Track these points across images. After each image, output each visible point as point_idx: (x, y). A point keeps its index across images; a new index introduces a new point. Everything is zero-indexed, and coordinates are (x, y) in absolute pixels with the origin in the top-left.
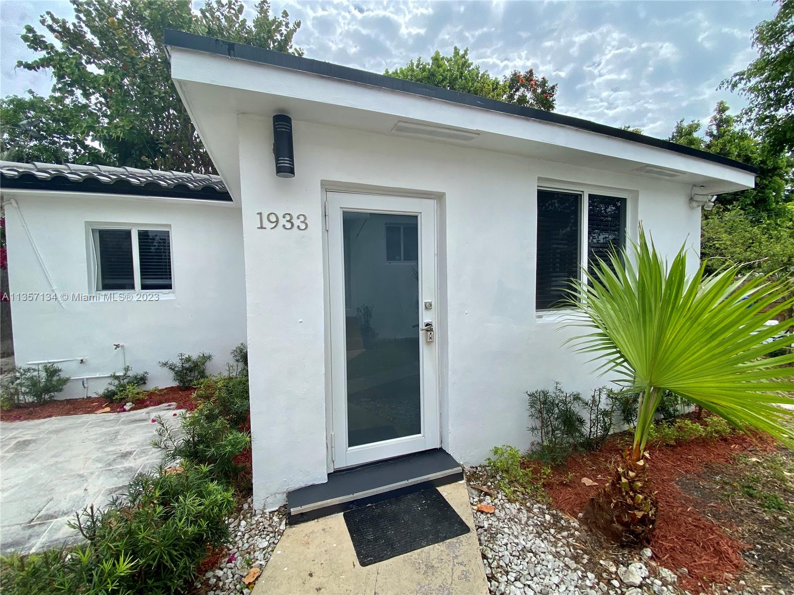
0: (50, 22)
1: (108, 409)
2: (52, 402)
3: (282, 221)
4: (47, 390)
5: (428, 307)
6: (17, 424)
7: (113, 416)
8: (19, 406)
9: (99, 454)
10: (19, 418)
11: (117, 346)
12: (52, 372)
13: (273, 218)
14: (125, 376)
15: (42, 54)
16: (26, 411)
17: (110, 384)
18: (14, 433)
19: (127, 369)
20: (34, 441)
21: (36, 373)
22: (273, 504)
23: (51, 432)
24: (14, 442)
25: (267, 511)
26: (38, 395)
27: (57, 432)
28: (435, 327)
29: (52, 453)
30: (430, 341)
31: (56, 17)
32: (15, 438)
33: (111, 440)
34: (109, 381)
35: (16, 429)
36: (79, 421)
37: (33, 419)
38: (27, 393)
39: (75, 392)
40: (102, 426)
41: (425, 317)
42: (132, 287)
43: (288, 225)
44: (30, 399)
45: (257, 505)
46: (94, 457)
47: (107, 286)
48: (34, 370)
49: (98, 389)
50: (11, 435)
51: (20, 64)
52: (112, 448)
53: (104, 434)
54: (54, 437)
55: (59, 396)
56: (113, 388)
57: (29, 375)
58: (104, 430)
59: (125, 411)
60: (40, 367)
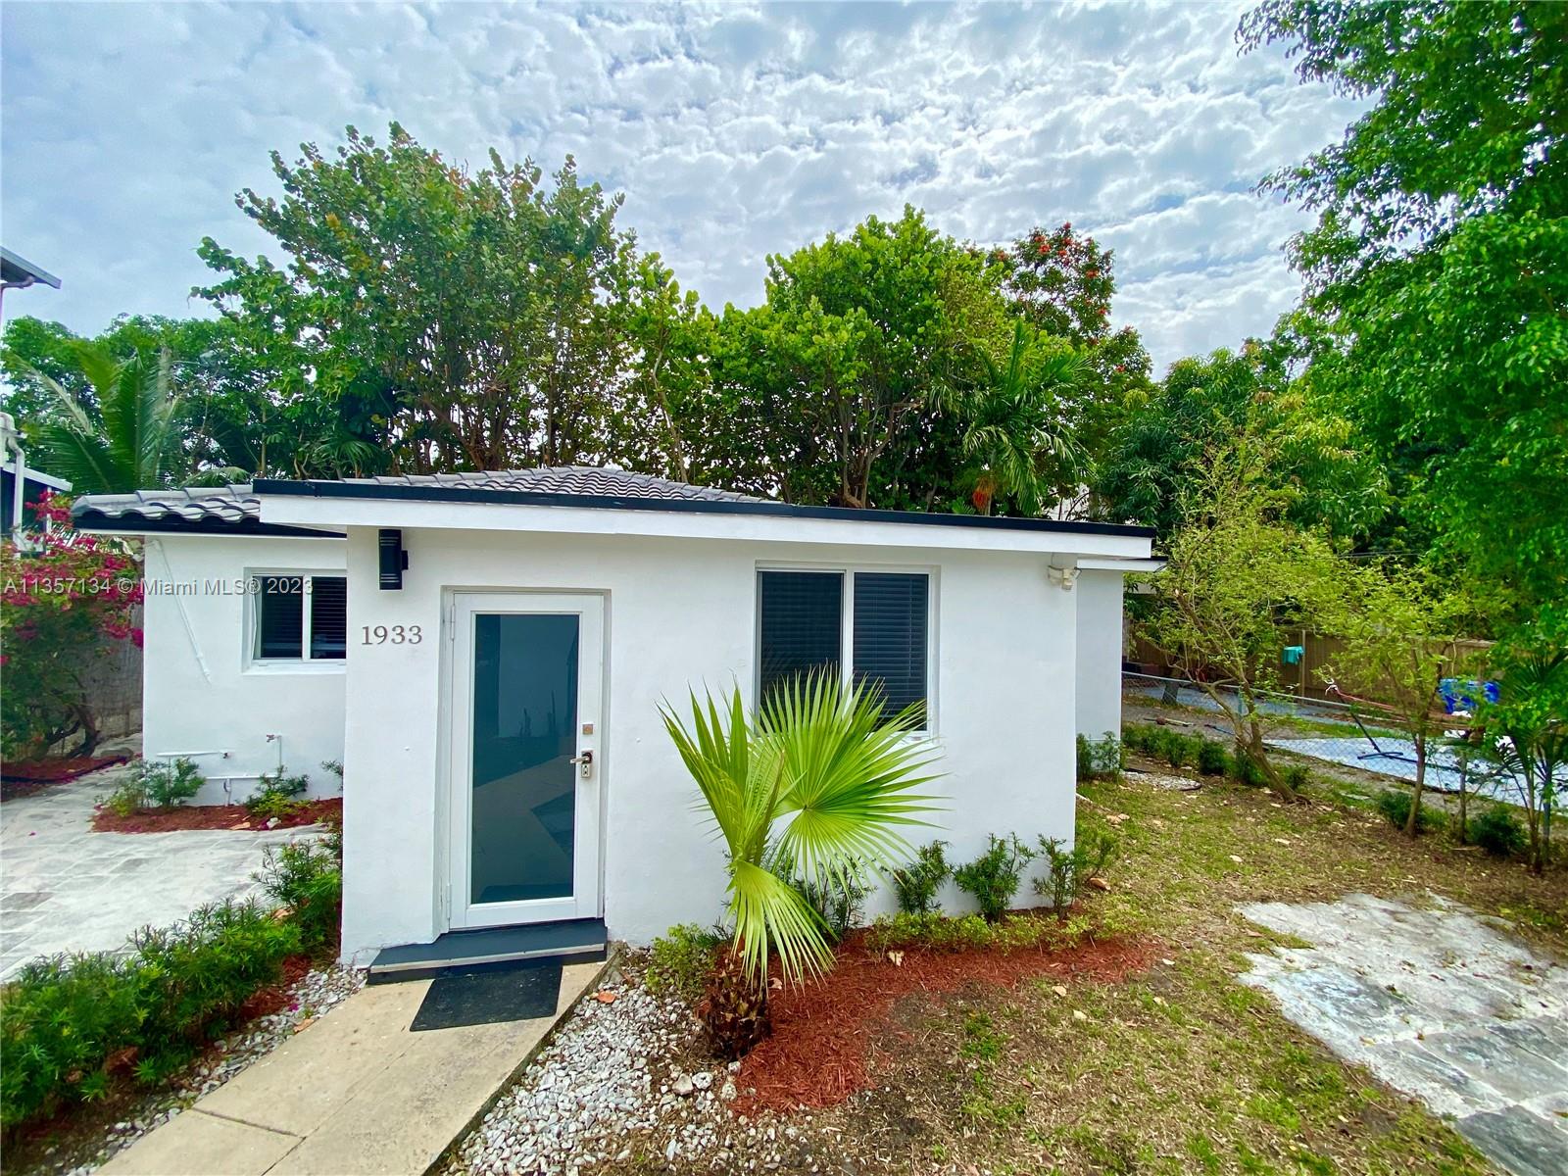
0: (249, 204)
1: (247, 825)
2: (184, 809)
3: (391, 635)
4: (178, 792)
5: (588, 730)
6: (134, 836)
7: (251, 834)
8: (140, 812)
9: (215, 884)
10: (136, 829)
11: (271, 737)
12: (187, 769)
13: (381, 632)
14: (278, 779)
15: (228, 275)
16: (147, 820)
17: (258, 789)
18: (127, 848)
19: (281, 770)
20: (147, 861)
21: (164, 771)
22: (363, 961)
23: (168, 851)
24: (124, 860)
25: (355, 968)
26: (166, 799)
27: (176, 851)
28: (596, 756)
29: (162, 878)
30: (588, 777)
31: (257, 196)
32: (126, 855)
33: (234, 867)
34: (257, 784)
35: (130, 843)
36: (208, 838)
37: (153, 831)
38: (150, 796)
39: (211, 797)
40: (229, 848)
41: (583, 744)
42: (298, 654)
43: (399, 639)
44: (154, 804)
45: (344, 959)
46: (206, 886)
47: (267, 653)
48: (164, 766)
49: (242, 795)
50: (122, 851)
51: (195, 291)
52: (231, 878)
53: (229, 859)
54: (170, 857)
55: (192, 802)
56: (257, 795)
57: (156, 771)
58: (232, 853)
59: (267, 828)
60: (173, 762)
